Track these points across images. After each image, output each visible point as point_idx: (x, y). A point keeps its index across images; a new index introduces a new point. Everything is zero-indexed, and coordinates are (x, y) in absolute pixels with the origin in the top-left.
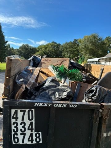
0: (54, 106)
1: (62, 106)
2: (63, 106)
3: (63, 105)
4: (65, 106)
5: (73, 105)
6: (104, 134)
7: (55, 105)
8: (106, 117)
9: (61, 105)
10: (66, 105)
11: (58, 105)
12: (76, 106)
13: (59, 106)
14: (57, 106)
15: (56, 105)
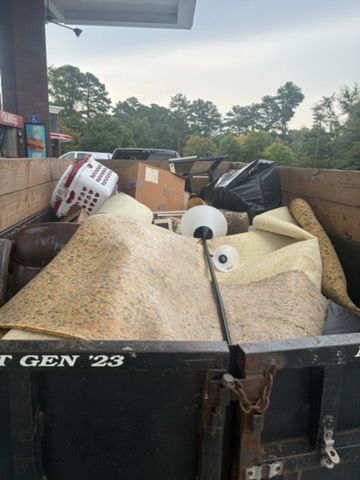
0: (23, 362)
1: (59, 361)
2: (62, 365)
3: (60, 359)
4: (71, 363)
5: (105, 358)
6: (249, 470)
7: (25, 358)
8: (257, 407)
9: (55, 360)
10: (75, 357)
11: (41, 359)
12: (120, 362)
13: (43, 364)
14: (34, 363)
15: (28, 361)
